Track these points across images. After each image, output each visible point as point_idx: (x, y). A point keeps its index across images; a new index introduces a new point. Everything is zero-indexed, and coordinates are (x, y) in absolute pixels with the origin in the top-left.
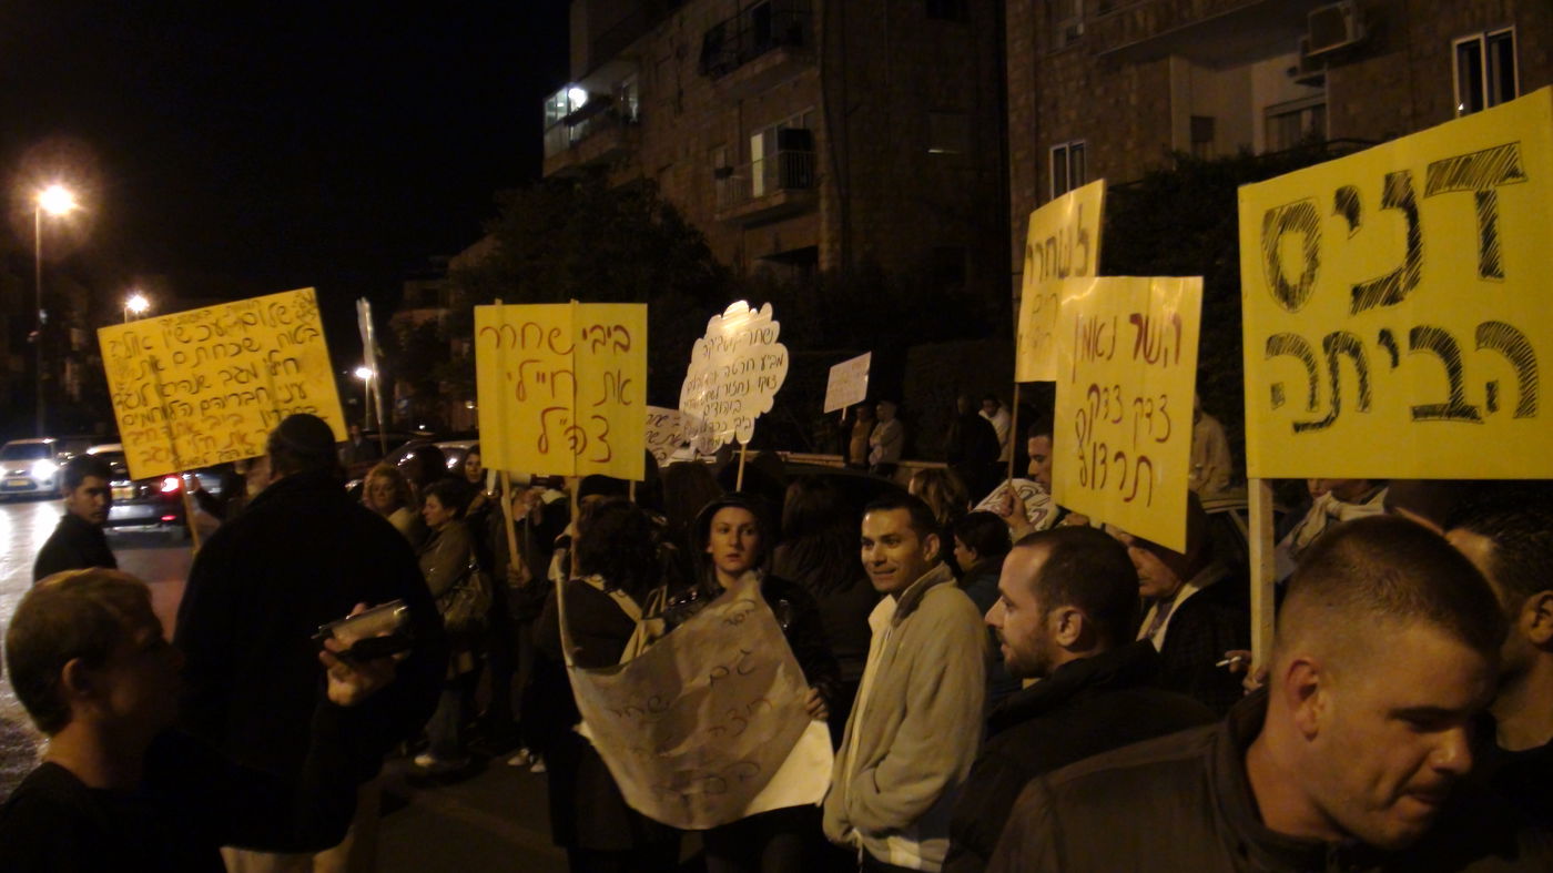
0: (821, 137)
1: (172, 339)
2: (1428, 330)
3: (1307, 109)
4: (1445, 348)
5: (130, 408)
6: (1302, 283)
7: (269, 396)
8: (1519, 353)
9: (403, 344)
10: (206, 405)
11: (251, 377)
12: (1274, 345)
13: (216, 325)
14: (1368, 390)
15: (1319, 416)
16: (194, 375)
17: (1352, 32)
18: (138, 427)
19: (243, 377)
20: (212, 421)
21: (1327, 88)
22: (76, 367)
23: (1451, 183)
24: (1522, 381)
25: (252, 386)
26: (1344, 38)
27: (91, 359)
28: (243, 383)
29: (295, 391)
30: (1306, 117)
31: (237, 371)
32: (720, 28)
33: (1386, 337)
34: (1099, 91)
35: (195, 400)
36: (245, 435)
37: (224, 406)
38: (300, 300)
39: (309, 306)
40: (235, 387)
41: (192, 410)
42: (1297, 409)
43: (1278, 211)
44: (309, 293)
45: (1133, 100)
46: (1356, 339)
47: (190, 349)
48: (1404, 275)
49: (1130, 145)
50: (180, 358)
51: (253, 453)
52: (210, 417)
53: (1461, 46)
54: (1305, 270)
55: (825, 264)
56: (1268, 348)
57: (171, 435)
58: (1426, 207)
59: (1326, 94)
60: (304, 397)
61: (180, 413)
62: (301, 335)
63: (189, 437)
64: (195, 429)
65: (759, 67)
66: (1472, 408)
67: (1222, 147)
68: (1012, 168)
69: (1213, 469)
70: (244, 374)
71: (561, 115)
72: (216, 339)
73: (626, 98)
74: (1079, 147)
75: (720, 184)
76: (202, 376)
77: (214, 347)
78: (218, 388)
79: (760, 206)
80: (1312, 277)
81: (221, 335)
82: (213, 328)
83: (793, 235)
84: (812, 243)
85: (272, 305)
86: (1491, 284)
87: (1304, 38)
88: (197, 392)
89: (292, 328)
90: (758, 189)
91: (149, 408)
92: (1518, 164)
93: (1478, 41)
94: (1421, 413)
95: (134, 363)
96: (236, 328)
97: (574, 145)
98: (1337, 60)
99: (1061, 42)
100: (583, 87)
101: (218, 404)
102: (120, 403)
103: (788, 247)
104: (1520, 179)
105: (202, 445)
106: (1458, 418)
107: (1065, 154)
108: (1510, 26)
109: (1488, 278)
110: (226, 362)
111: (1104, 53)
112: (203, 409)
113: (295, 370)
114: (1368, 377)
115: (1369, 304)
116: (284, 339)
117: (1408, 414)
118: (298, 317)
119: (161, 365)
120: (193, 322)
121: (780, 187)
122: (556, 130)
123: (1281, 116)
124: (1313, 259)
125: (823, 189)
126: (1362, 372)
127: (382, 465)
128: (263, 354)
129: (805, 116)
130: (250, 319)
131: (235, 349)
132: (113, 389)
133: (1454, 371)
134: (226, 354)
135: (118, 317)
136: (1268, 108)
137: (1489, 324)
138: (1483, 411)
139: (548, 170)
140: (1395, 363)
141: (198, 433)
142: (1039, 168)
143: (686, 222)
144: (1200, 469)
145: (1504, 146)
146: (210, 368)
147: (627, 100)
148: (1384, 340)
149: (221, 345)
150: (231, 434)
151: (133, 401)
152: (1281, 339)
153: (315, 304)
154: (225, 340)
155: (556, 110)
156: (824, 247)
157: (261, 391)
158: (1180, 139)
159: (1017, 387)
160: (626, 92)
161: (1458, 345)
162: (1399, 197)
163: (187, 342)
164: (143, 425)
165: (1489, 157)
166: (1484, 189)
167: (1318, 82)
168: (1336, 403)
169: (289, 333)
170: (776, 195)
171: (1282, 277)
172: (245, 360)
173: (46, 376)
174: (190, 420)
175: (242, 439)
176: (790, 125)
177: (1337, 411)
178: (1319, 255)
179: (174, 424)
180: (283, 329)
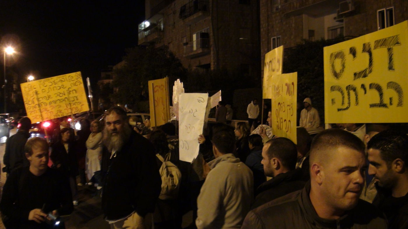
0: (211, 34)
1: (42, 86)
2: (374, 84)
3: (339, 28)
4: (379, 88)
5: (30, 105)
6: (340, 72)
7: (68, 100)
8: (399, 90)
9: (101, 89)
10: (50, 103)
11: (64, 95)
12: (333, 89)
13: (54, 82)
14: (358, 100)
15: (345, 107)
16: (47, 95)
17: (351, 8)
19: (61, 95)
20: (52, 107)
21: (344, 23)
22: (14, 95)
23: (381, 46)
24: (399, 97)
25: (64, 97)
26: (349, 9)
27: (18, 93)
28: (61, 97)
29: (75, 98)
30: (339, 30)
31: (59, 94)
32: (185, 6)
33: (363, 86)
34: (284, 23)
35: (48, 102)
36: (61, 110)
37: (56, 103)
38: (77, 75)
39: (79, 76)
40: (59, 98)
41: (47, 104)
42: (339, 105)
43: (334, 53)
44: (79, 73)
45: (293, 25)
46: (355, 87)
47: (46, 88)
48: (368, 70)
49: (292, 37)
50: (44, 91)
51: (63, 115)
53: (379, 12)
54: (341, 69)
55: (212, 68)
56: (331, 89)
57: (41, 112)
58: (374, 52)
59: (344, 24)
60: (77, 100)
61: (43, 105)
62: (77, 84)
63: (46, 112)
65: (195, 16)
66: (386, 104)
67: (317, 38)
68: (261, 43)
69: (315, 122)
71: (143, 29)
73: (160, 24)
74: (279, 38)
75: (185, 47)
76: (50, 95)
77: (53, 88)
78: (54, 98)
79: (195, 53)
80: (343, 70)
81: (55, 84)
82: (53, 82)
83: (204, 61)
84: (208, 63)
85: (69, 76)
86: (391, 72)
87: (337, 10)
88: (48, 100)
90: (195, 48)
91: (35, 104)
92: (399, 41)
93: (384, 11)
94: (372, 106)
95: (31, 93)
96: (59, 83)
97: (146, 37)
98: (347, 15)
99: (274, 10)
100: (149, 21)
101: (54, 102)
102: (26, 103)
103: (203, 64)
104: (399, 44)
105: (49, 114)
106: (382, 107)
107: (275, 39)
108: (392, 7)
109: (390, 70)
110: (56, 91)
111: (286, 13)
112: (50, 104)
113: (75, 92)
114: (358, 96)
115: (359, 77)
116: (72, 85)
117: (369, 106)
118: (76, 79)
119: (38, 93)
120: (47, 81)
121: (200, 48)
122: (141, 33)
123: (332, 30)
124: (343, 66)
125: (212, 49)
126: (356, 95)
127: (95, 121)
128: (67, 89)
129: (207, 29)
130: (63, 80)
131: (59, 88)
132: (25, 100)
133: (381, 95)
134: (56, 89)
135: (26, 81)
136: (329, 28)
137: (390, 82)
138: (388, 105)
139: (139, 43)
140: (365, 93)
141: (48, 111)
142: (269, 43)
143: (176, 57)
144: (312, 122)
145: (395, 36)
146: (52, 93)
147: (160, 25)
148: (362, 87)
149: (55, 87)
150: (58, 110)
151: (30, 103)
152: (335, 87)
153: (81, 76)
154: (56, 85)
155: (142, 27)
156: (212, 64)
157: (66, 99)
158: (306, 36)
159: (263, 100)
160: (160, 23)
161: (382, 88)
162: (367, 49)
163: (46, 86)
164: (33, 109)
165: (391, 39)
166: (390, 47)
167: (342, 21)
168: (349, 103)
169: (74, 83)
170: (199, 50)
171: (335, 71)
172: (62, 91)
173: (7, 97)
174: (46, 107)
175: (60, 112)
176: (203, 32)
177: (350, 106)
178: (345, 65)
179: (42, 108)
180: (72, 82)
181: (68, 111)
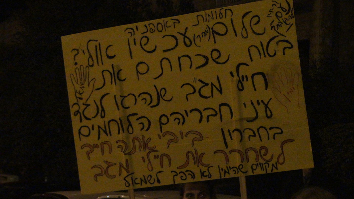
1: (136, 49)
5: (87, 118)
7: (232, 113)
10: (164, 120)
13: (184, 34)
16: (155, 87)
18: (93, 139)
19: (206, 91)
20: (169, 137)
28: (206, 98)
29: (261, 109)
35: (154, 114)
36: (202, 154)
37: (183, 122)
39: (285, 16)
40: (198, 102)
47: (153, 60)
50: (143, 69)
52: (168, 133)
57: (126, 150)
60: (270, 116)
61: (136, 126)
63: (144, 153)
64: (150, 145)
70: (208, 88)
72: (182, 49)
77: (180, 58)
81: (188, 45)
82: (180, 37)
88: (156, 105)
89: (265, 39)
91: (107, 119)
95: (96, 72)
96: (205, 39)
101: (178, 119)
102: (77, 112)
105: (156, 163)
110: (191, 75)
112: (161, 124)
113: (263, 85)
116: (254, 51)
118: (273, 27)
119: (123, 75)
120: (160, 31)
128: (231, 66)
130: (220, 29)
131: (203, 61)
132: (72, 98)
134: (191, 66)
141: (153, 150)
146: (173, 81)
149: (187, 56)
151: (91, 111)
154: (192, 51)
157: (225, 107)
169: (261, 44)
172: (211, 73)
175: (198, 159)
179: (129, 139)
180: (254, 40)
181: (227, 160)
